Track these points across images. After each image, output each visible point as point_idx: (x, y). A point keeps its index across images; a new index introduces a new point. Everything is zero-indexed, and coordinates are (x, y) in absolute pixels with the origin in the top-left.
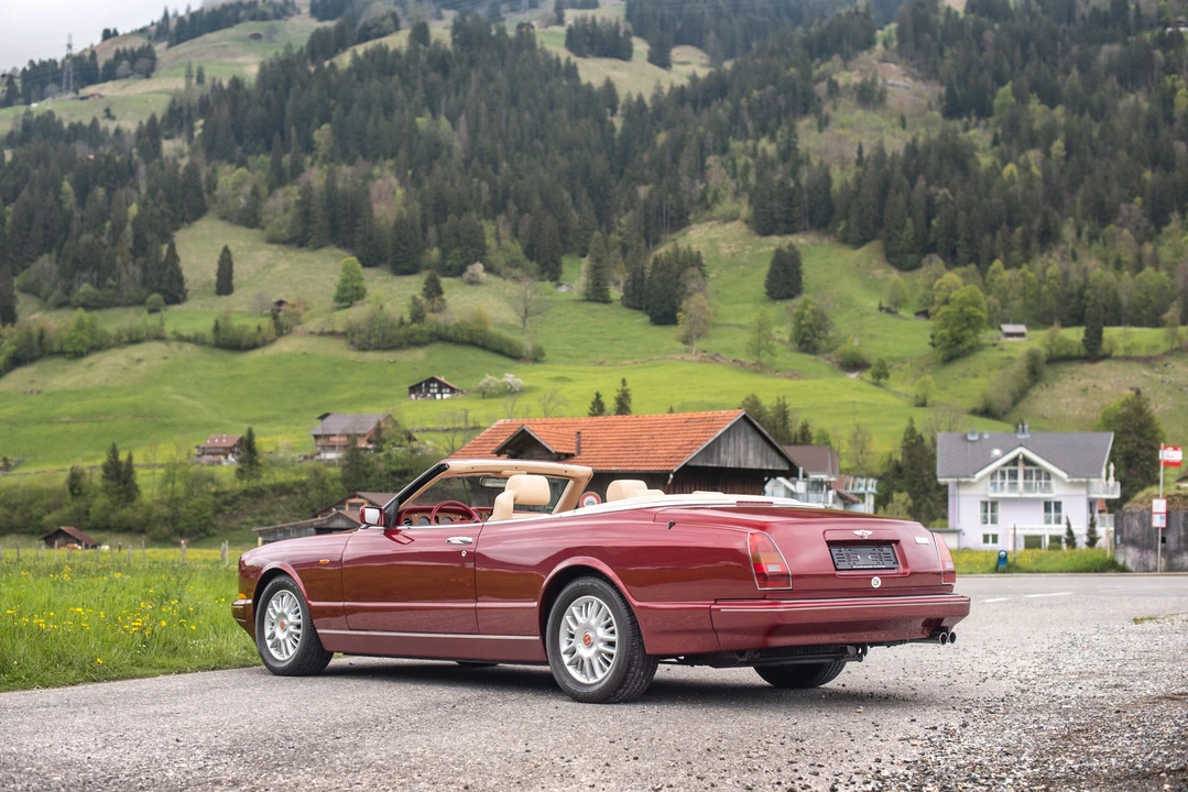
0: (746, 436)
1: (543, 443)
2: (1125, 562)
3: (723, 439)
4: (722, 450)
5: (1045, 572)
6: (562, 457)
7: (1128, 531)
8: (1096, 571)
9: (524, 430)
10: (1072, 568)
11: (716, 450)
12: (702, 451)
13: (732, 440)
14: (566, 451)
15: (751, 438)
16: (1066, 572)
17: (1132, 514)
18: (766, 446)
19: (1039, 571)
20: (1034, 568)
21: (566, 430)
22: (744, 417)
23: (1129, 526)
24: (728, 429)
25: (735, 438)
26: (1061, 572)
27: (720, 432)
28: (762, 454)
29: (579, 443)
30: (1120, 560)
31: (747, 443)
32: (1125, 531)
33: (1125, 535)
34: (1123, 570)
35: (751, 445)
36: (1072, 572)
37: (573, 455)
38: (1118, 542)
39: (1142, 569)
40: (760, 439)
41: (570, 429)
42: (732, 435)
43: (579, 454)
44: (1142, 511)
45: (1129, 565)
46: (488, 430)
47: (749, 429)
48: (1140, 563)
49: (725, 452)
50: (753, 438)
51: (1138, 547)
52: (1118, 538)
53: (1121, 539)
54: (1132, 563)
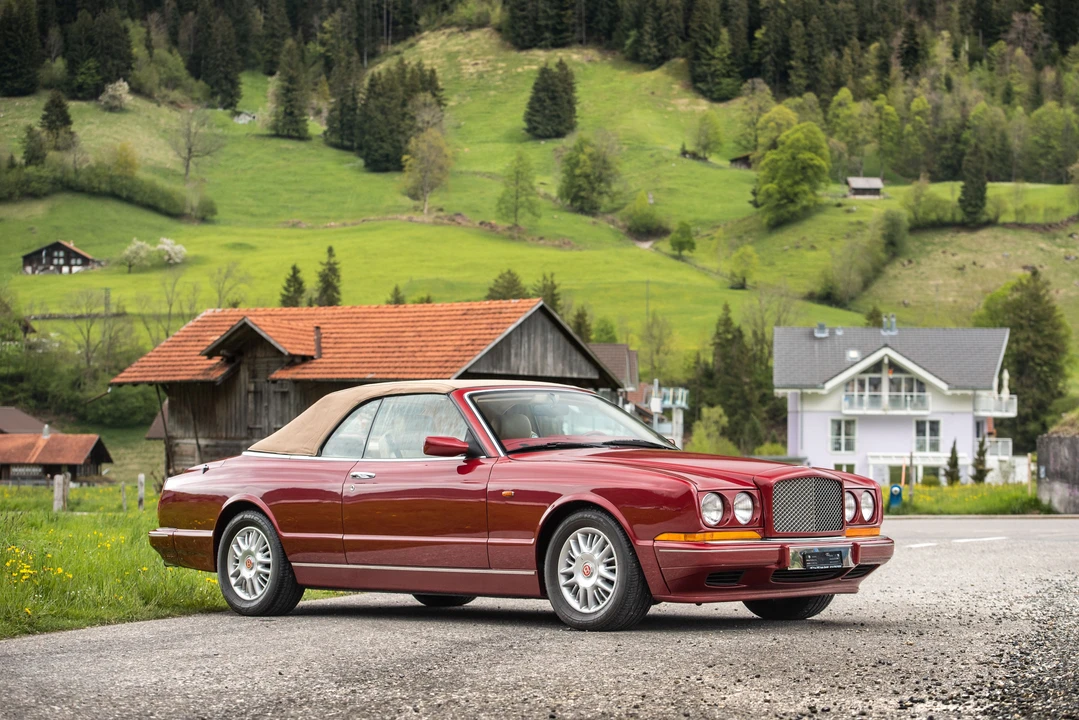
0: (544, 332)
1: (272, 342)
2: (1050, 501)
3: (514, 338)
4: (513, 352)
5: (949, 514)
6: (297, 360)
7: (1055, 461)
8: (1014, 513)
9: (245, 324)
10: (984, 508)
11: (505, 349)
12: (487, 353)
13: (525, 339)
14: (303, 353)
15: (550, 336)
16: (977, 514)
17: (1061, 440)
18: (568, 345)
19: (941, 513)
20: (936, 508)
21: (301, 324)
22: (542, 309)
23: (1056, 455)
24: (521, 325)
25: (529, 336)
26: (969, 513)
27: (511, 328)
28: (564, 358)
29: (319, 342)
30: (1045, 498)
31: (545, 343)
32: (1052, 462)
33: (1051, 467)
34: (1049, 511)
35: (550, 347)
36: (983, 513)
37: (312, 358)
38: (1042, 476)
39: (1072, 509)
40: (562, 337)
41: (306, 322)
42: (525, 332)
43: (320, 357)
44: (1074, 437)
45: (1056, 505)
46: (199, 318)
47: (549, 325)
48: (1069, 503)
49: (516, 355)
50: (552, 336)
51: (1068, 482)
52: (1043, 470)
53: (1047, 471)
54: (1060, 502)
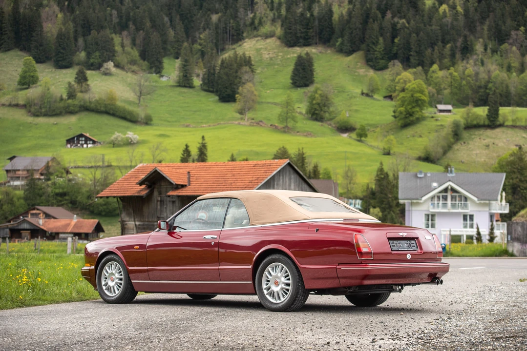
0: (290, 174)
1: (168, 178)
2: (513, 251)
3: (276, 177)
4: (276, 183)
5: (467, 256)
6: (180, 187)
7: (515, 233)
8: (496, 256)
9: (156, 171)
10: (483, 254)
11: (272, 182)
12: (264, 184)
13: (281, 177)
14: (182, 183)
15: (292, 176)
16: (479, 256)
17: (517, 223)
18: (301, 180)
19: (463, 256)
20: (461, 254)
21: (181, 171)
22: (289, 164)
23: (515, 230)
24: (279, 171)
25: (283, 179)
26: (476, 256)
27: (275, 172)
28: (299, 186)
29: (189, 178)
30: (510, 250)
31: (290, 179)
32: (513, 233)
33: (513, 236)
34: (512, 255)
35: (292, 181)
36: (482, 256)
37: (186, 186)
38: (509, 239)
39: (523, 255)
40: (298, 177)
41: (184, 170)
42: (281, 174)
43: (189, 185)
44: (523, 222)
45: (515, 252)
46: (136, 168)
47: (292, 171)
48: (521, 252)
49: (277, 185)
50: (294, 176)
51: (520, 242)
52: (509, 237)
53: (511, 237)
54: (517, 251)
